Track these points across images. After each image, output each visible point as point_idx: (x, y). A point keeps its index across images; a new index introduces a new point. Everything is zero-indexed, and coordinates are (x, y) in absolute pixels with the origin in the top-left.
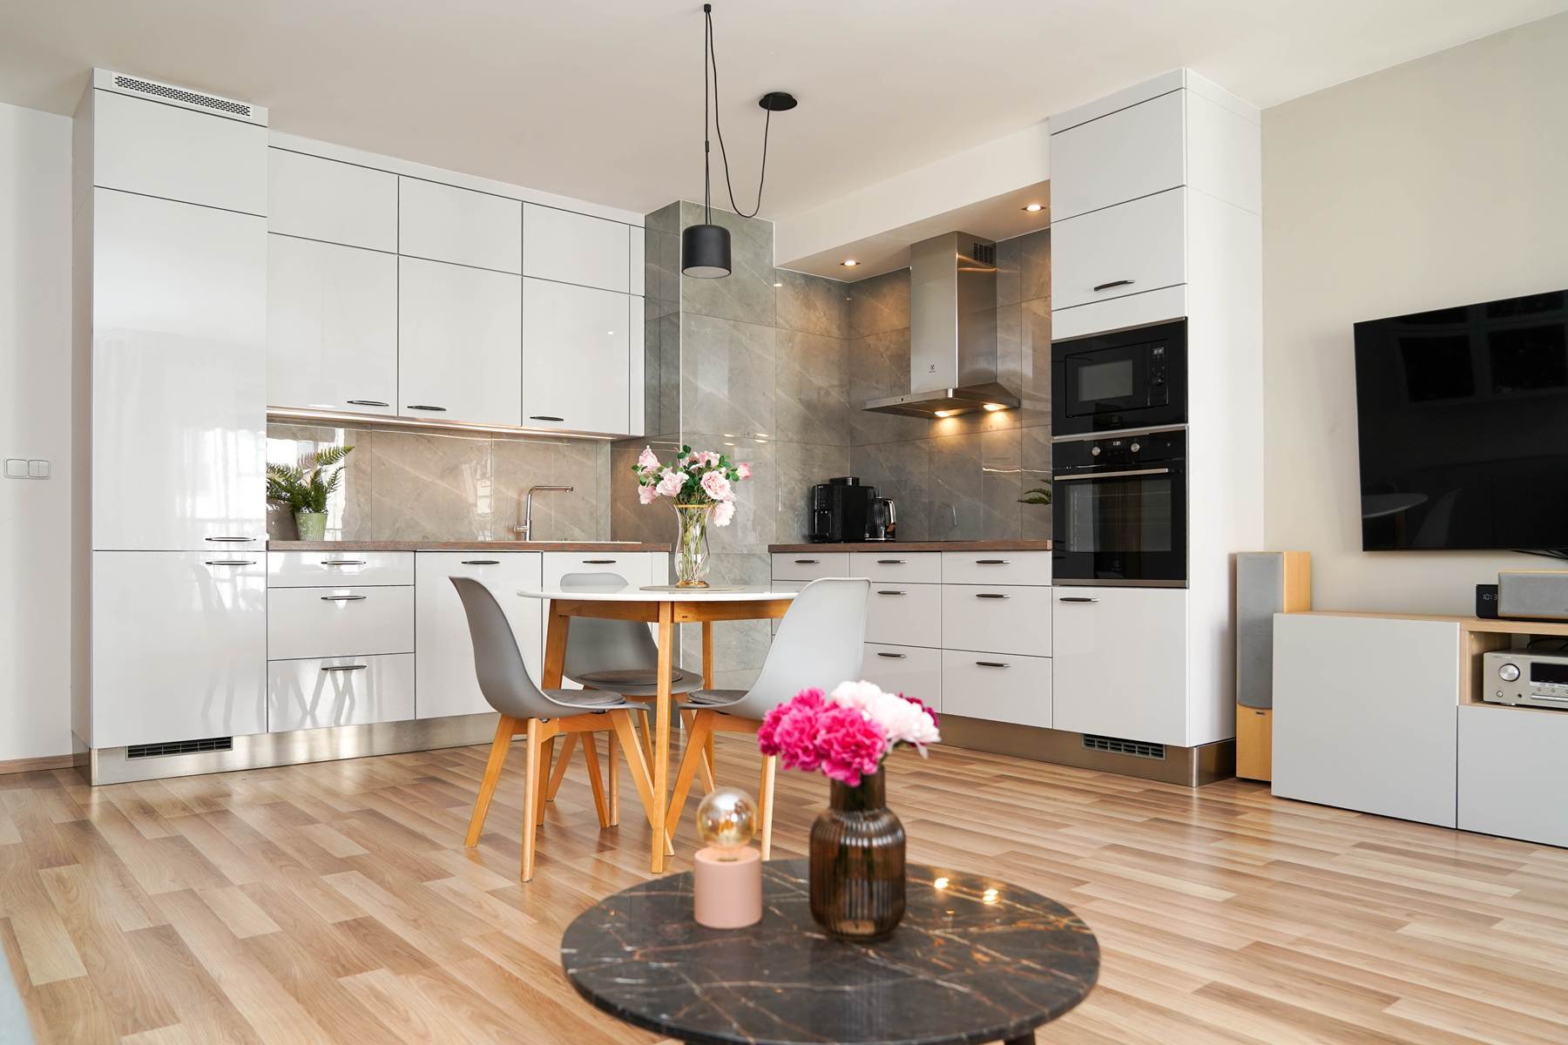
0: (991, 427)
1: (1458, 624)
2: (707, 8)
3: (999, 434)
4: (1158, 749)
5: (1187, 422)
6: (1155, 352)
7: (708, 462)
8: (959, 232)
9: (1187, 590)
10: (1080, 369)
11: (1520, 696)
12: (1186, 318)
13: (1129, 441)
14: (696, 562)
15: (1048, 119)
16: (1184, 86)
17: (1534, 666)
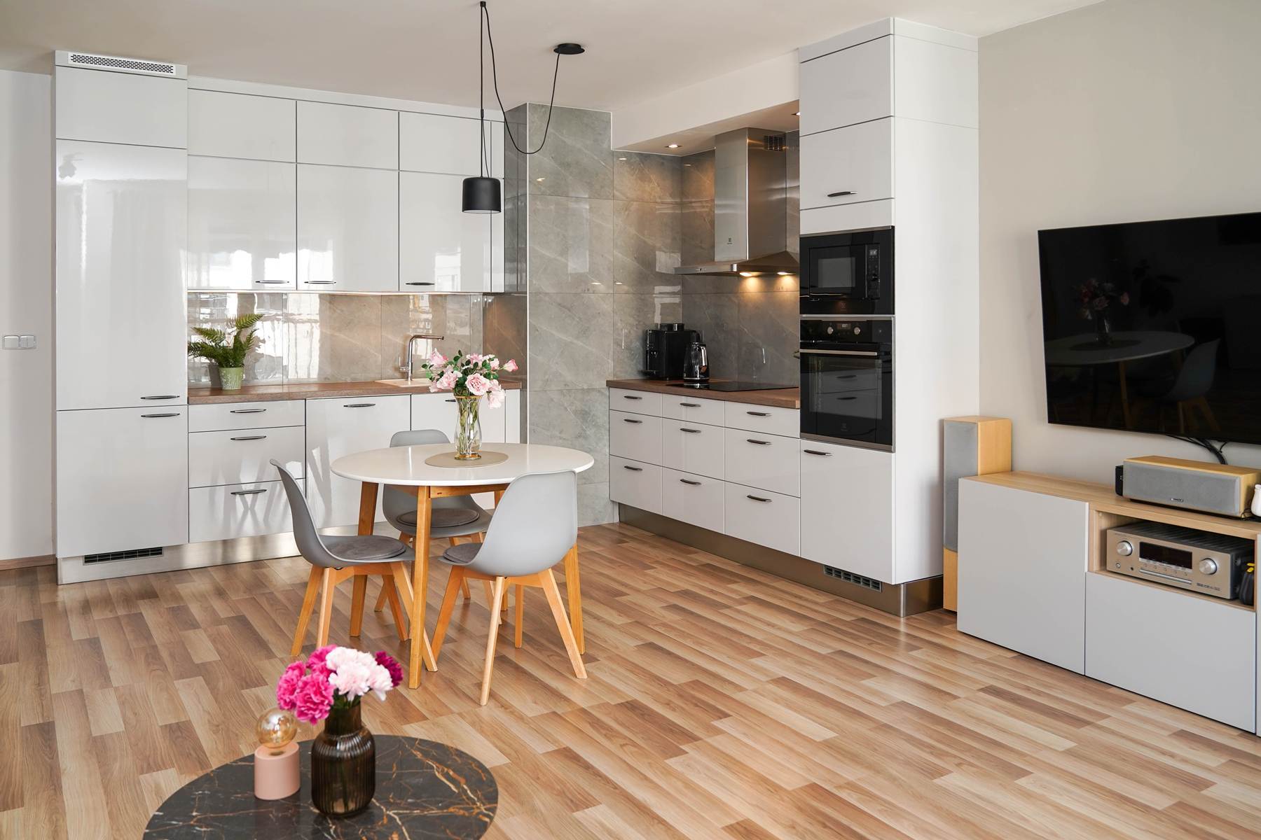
0: (782, 288)
1: (1087, 504)
2: (483, 4)
3: (788, 294)
4: (876, 584)
5: (894, 314)
6: (871, 253)
7: (476, 364)
8: (749, 129)
9: (893, 454)
10: (820, 261)
11: (1132, 569)
12: (893, 227)
13: (854, 324)
14: (469, 438)
15: (798, 49)
16: (892, 33)
17: (1143, 545)
